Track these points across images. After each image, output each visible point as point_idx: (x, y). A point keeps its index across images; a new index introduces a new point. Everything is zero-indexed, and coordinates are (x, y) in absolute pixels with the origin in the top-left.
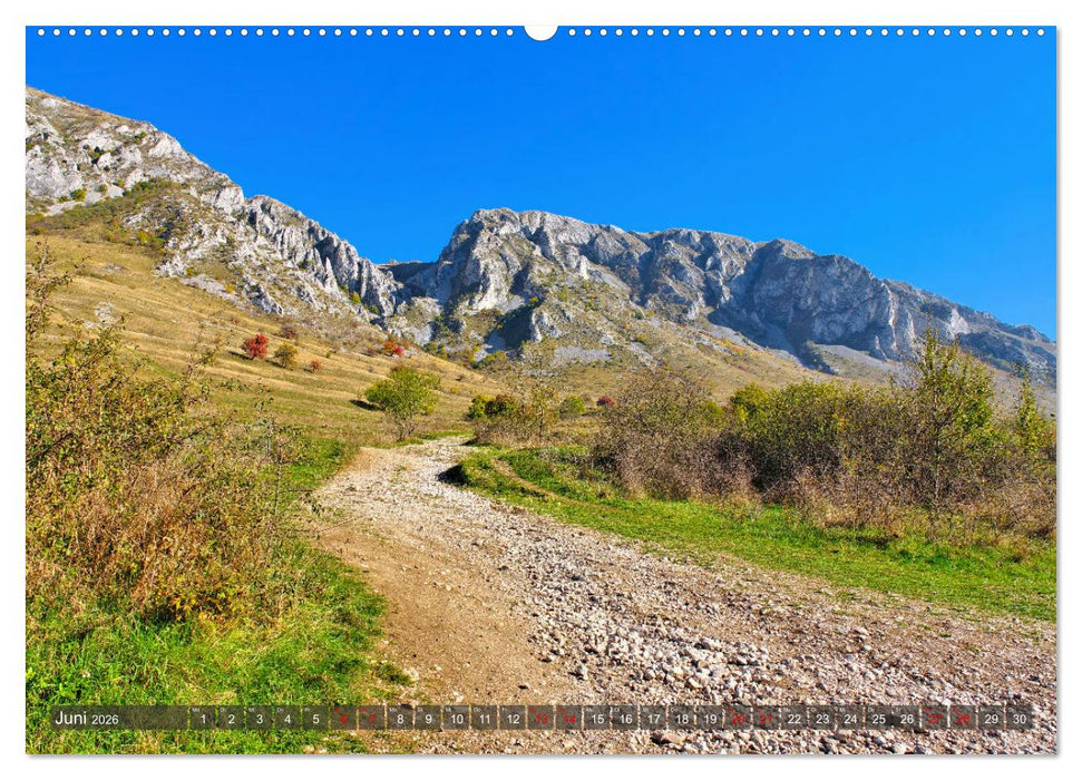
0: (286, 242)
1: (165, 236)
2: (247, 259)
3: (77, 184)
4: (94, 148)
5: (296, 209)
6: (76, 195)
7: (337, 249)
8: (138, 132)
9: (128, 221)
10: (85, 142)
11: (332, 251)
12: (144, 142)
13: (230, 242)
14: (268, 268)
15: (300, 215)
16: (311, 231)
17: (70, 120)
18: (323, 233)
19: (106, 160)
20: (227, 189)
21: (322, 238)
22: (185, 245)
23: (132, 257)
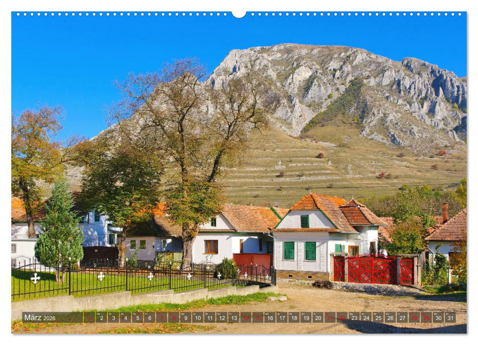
0: (416, 88)
1: (362, 118)
2: (391, 121)
3: (330, 92)
4: (332, 69)
5: (425, 61)
6: (329, 97)
7: (445, 81)
8: (348, 54)
9: (349, 111)
10: (329, 68)
11: (443, 82)
12: (351, 58)
13: (385, 114)
14: (399, 124)
15: (427, 63)
16: (433, 72)
17: (322, 58)
18: (439, 72)
19: (338, 74)
20: (387, 72)
21: (438, 75)
22: (369, 121)
23: (352, 130)
